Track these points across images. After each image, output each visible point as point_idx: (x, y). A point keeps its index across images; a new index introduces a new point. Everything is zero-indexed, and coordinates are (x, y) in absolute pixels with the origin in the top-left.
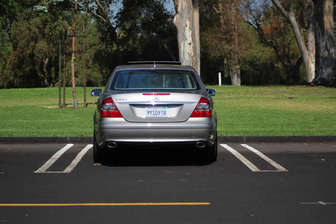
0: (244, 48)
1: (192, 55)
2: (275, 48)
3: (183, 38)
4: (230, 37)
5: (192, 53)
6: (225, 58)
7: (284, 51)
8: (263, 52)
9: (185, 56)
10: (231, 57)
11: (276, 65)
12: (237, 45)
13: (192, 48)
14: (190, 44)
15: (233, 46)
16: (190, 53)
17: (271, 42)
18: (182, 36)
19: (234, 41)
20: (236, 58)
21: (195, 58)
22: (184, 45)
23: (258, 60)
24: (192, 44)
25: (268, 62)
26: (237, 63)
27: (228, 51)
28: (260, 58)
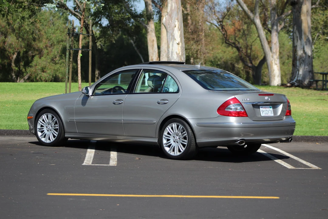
0: (211, 48)
1: (180, 54)
2: (238, 49)
3: (171, 38)
4: (197, 37)
5: (180, 53)
6: (191, 58)
7: (246, 52)
8: (225, 52)
9: (174, 56)
10: (197, 56)
11: (236, 65)
12: (203, 45)
13: (180, 48)
14: (178, 44)
15: (200, 46)
16: (178, 53)
17: (234, 43)
18: (171, 36)
19: (201, 41)
20: (202, 58)
21: (182, 57)
22: (173, 45)
23: (219, 60)
24: (180, 44)
25: (229, 62)
26: (203, 63)
27: (195, 50)
28: (221, 58)
